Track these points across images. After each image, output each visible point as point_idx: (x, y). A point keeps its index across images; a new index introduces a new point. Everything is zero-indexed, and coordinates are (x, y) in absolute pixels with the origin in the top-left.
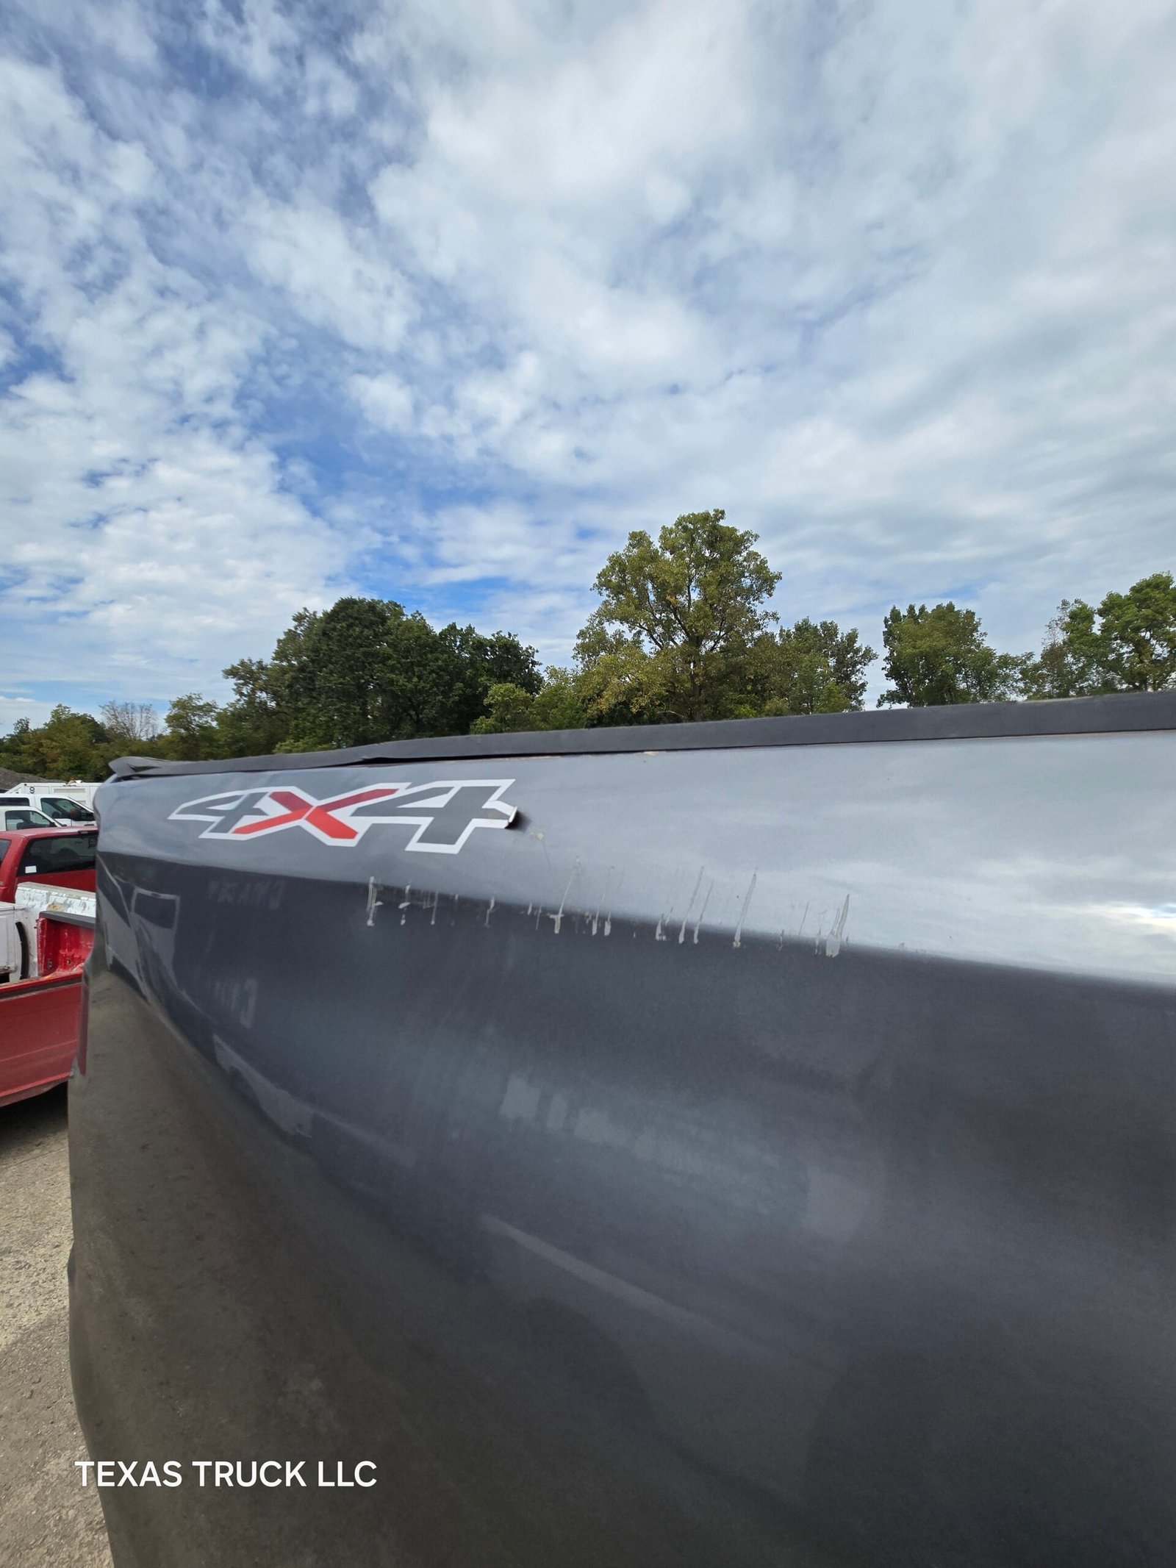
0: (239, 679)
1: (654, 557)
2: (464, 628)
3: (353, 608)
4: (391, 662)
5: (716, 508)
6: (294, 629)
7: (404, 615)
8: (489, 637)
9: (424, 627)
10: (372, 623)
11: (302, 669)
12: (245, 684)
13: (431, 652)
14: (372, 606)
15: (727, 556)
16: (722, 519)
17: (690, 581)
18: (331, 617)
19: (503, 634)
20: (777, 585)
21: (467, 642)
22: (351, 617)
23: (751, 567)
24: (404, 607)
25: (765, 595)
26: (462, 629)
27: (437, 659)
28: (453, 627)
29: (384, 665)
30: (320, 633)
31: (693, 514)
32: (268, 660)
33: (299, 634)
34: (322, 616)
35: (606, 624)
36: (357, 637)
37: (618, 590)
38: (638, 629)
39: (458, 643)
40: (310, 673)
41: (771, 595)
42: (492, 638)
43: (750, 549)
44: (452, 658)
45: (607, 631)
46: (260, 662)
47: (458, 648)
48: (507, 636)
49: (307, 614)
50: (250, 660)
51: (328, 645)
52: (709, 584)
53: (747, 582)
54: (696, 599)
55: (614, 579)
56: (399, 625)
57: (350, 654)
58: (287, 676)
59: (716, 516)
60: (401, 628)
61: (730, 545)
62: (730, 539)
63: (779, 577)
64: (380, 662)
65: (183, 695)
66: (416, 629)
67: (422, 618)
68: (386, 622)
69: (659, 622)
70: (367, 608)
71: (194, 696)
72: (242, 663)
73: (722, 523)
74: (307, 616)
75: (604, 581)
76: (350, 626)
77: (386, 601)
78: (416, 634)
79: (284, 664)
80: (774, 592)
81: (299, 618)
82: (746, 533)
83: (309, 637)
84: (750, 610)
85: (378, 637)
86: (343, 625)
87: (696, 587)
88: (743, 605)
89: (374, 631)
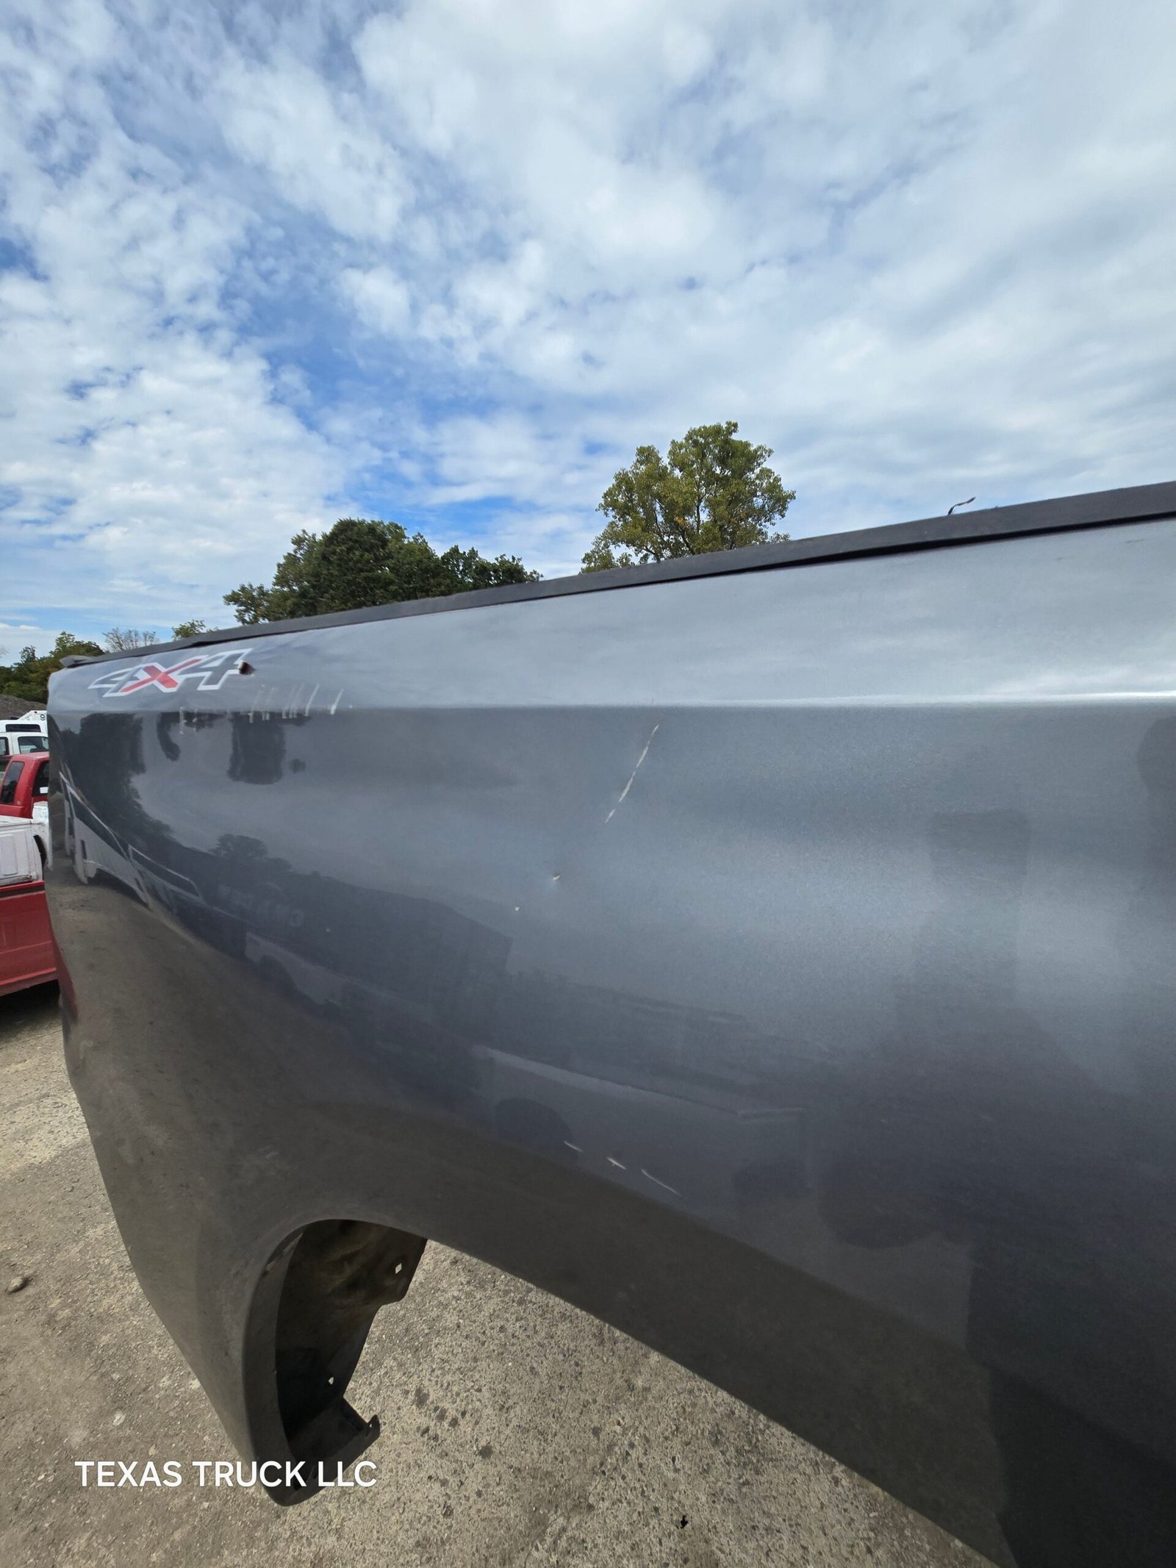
0: (241, 606)
1: (663, 475)
2: (467, 552)
3: (352, 530)
4: (393, 588)
5: (728, 420)
6: (293, 553)
7: (405, 537)
8: (492, 561)
9: (425, 551)
10: (372, 546)
11: (303, 594)
12: (247, 611)
13: (433, 577)
14: (372, 529)
15: (740, 473)
16: (735, 432)
17: (700, 501)
18: (331, 539)
19: (506, 558)
20: (791, 505)
21: (470, 566)
22: (351, 540)
23: (764, 485)
24: (405, 529)
25: (777, 516)
26: (465, 553)
27: (439, 585)
28: (455, 550)
29: (386, 590)
30: (320, 556)
31: (704, 427)
32: (269, 585)
33: (299, 559)
34: (321, 538)
35: (612, 547)
36: (358, 561)
37: (624, 511)
38: (645, 552)
39: (461, 568)
40: (311, 598)
41: (783, 516)
42: (496, 562)
43: (764, 466)
44: (455, 583)
45: (613, 555)
46: (261, 588)
47: (461, 573)
48: (511, 560)
49: (306, 537)
50: (251, 586)
51: (328, 569)
52: (719, 504)
53: (758, 502)
54: (706, 520)
55: (621, 499)
56: (401, 548)
57: (351, 578)
58: (289, 602)
59: (728, 429)
60: (402, 551)
61: (742, 461)
62: (743, 455)
63: (792, 497)
64: (381, 588)
65: (185, 622)
66: (418, 553)
67: (424, 541)
68: (386, 545)
69: (667, 545)
70: (367, 530)
71: (196, 623)
72: (243, 589)
73: (735, 437)
74: (306, 539)
75: (610, 501)
76: (350, 550)
77: (386, 523)
78: (418, 558)
79: (286, 589)
80: (787, 513)
81: (298, 541)
82: (760, 448)
83: (309, 561)
84: (761, 532)
85: (379, 561)
86: (343, 548)
87: (705, 507)
88: (754, 527)
89: (375, 554)
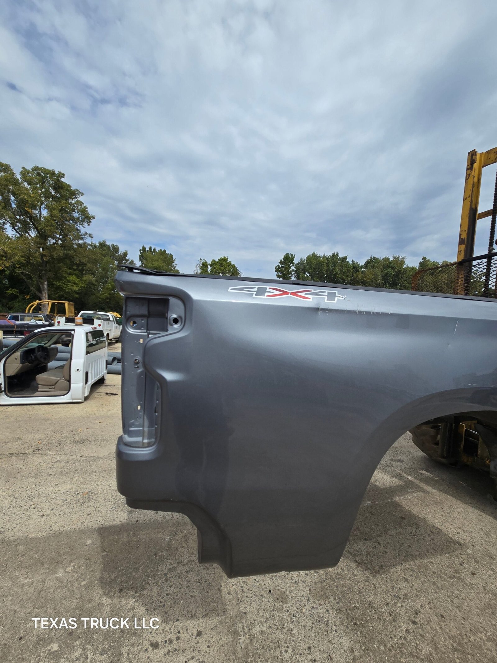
1: (16, 183)
5: (60, 171)
15: (65, 198)
16: (63, 178)
17: (41, 204)
20: (93, 221)
23: (79, 208)
25: (86, 224)
41: (89, 225)
43: (79, 199)
52: (54, 209)
53: (76, 215)
54: (45, 215)
59: (59, 174)
61: (66, 193)
62: (67, 190)
63: (93, 217)
69: (19, 221)
73: (63, 180)
80: (91, 224)
82: (77, 190)
84: (77, 229)
87: (45, 208)
88: (73, 225)
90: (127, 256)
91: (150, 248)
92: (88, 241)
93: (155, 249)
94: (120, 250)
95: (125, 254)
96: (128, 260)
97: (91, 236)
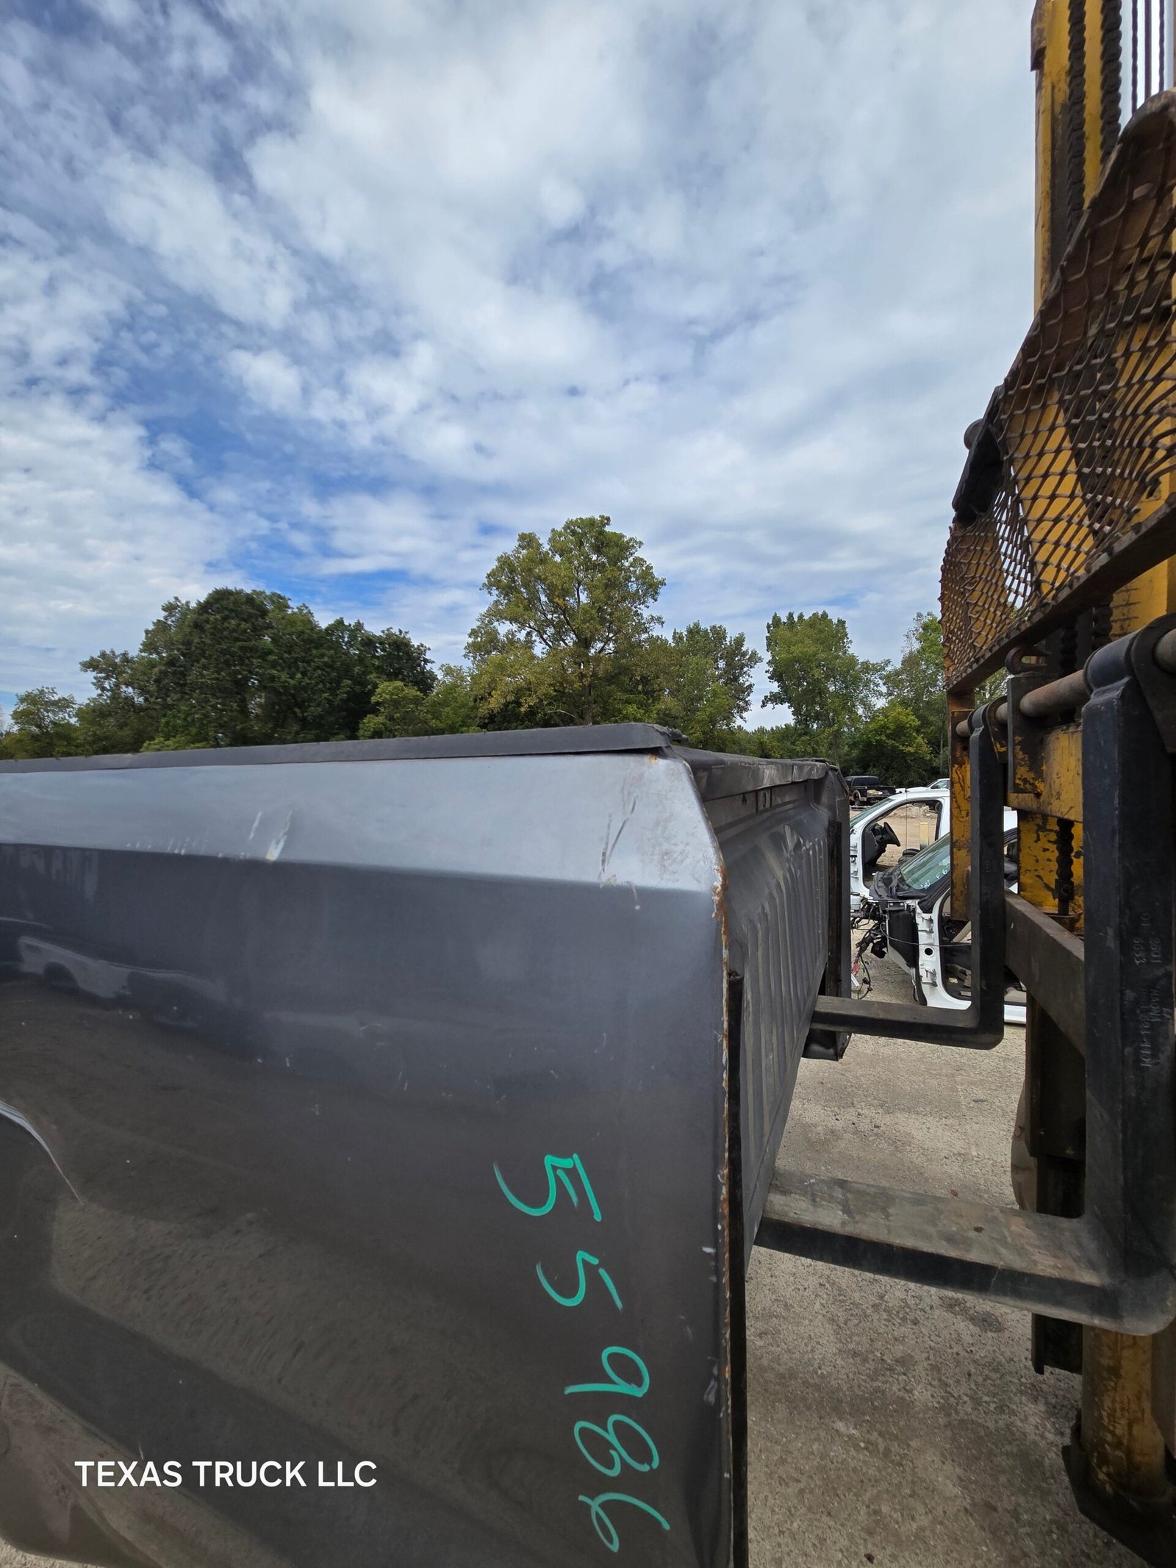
0: (101, 673)
1: (544, 560)
2: (353, 624)
3: (228, 599)
4: (272, 658)
5: (602, 514)
6: (162, 619)
7: (289, 608)
8: (378, 633)
9: (308, 622)
10: (250, 616)
11: (172, 662)
12: (107, 678)
13: (316, 648)
14: (250, 599)
15: (615, 561)
16: (609, 525)
17: (579, 584)
18: (204, 607)
19: (393, 631)
20: (662, 590)
21: (355, 638)
22: (226, 609)
23: (637, 572)
24: (289, 599)
25: (651, 600)
26: (350, 625)
27: (323, 655)
28: (340, 623)
29: (264, 660)
30: (191, 624)
31: (581, 519)
32: (134, 650)
33: (170, 625)
34: (195, 605)
35: (496, 624)
36: (234, 631)
37: (508, 590)
38: (528, 630)
39: (346, 639)
40: (180, 667)
41: (656, 600)
42: (382, 634)
43: (636, 554)
44: (339, 655)
45: (499, 631)
46: (125, 655)
47: (346, 644)
48: (398, 633)
49: (179, 604)
50: (113, 652)
51: (201, 638)
52: (596, 587)
53: (633, 587)
54: (585, 602)
55: (504, 579)
56: (283, 618)
57: (225, 647)
58: (156, 670)
59: (602, 522)
60: (283, 622)
61: (615, 551)
62: (617, 545)
63: (663, 583)
64: (259, 657)
65: (33, 689)
66: (299, 623)
67: (309, 612)
68: (266, 615)
69: (551, 623)
70: (244, 599)
71: (47, 690)
72: (103, 655)
73: (607, 529)
74: (178, 606)
75: (493, 581)
76: (225, 619)
77: (268, 593)
78: (300, 629)
79: (154, 656)
80: (659, 598)
81: (169, 608)
82: (631, 539)
83: (180, 629)
84: (636, 614)
85: (258, 631)
86: (218, 617)
87: (585, 590)
88: (630, 609)
89: (253, 624)
90: (742, 645)
91: (791, 615)
92: (657, 631)
93: (801, 617)
94: (728, 636)
95: (740, 641)
96: (744, 654)
97: (660, 621)
